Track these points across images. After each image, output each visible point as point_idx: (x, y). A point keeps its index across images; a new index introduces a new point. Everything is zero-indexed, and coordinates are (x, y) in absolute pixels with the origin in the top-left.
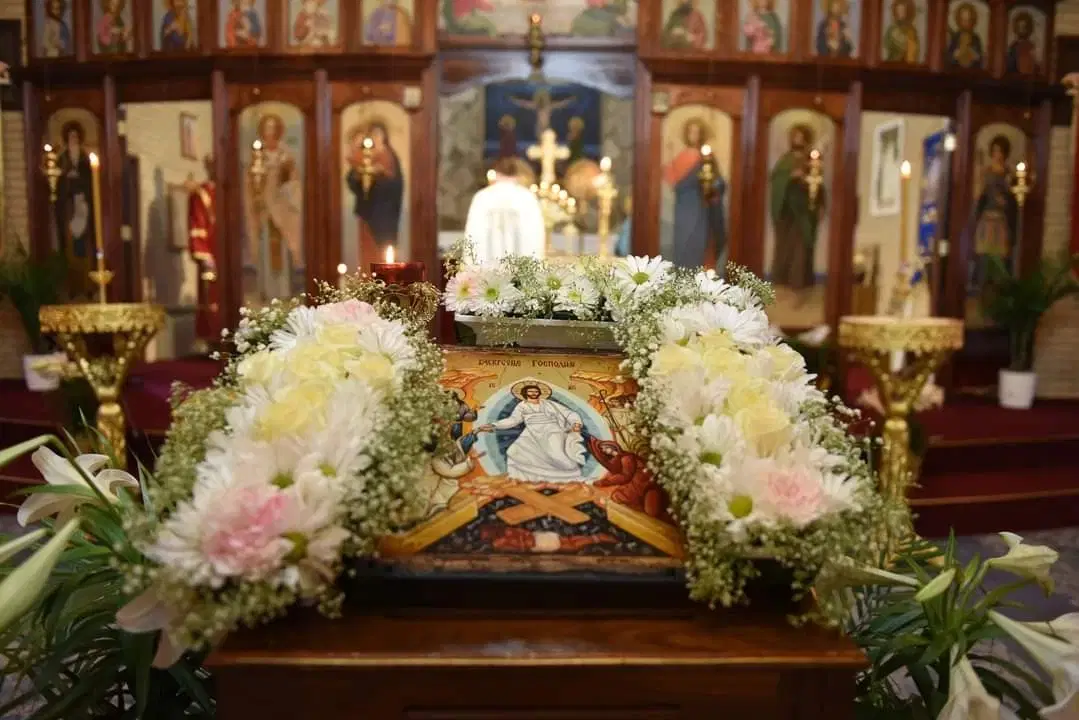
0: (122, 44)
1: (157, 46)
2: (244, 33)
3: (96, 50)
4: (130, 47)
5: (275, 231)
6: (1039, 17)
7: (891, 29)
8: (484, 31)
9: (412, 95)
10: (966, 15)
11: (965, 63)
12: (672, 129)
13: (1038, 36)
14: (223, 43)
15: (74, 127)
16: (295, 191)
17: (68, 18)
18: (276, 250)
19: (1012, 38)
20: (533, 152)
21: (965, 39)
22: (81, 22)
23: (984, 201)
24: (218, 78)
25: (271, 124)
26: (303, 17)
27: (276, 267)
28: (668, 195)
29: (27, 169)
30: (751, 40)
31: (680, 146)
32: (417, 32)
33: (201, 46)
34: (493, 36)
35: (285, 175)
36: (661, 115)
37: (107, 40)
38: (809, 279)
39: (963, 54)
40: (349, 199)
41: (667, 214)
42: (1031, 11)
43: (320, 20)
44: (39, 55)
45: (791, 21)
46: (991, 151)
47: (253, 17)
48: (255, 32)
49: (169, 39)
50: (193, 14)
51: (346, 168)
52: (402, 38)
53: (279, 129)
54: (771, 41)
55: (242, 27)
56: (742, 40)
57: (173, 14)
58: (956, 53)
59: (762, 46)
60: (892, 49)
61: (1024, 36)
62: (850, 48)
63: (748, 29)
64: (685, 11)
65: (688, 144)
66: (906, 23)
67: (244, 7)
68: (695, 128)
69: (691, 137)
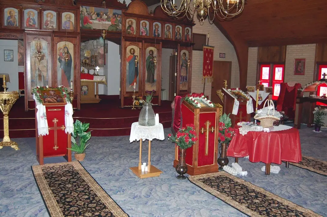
1: (6, 24)
7: (166, 31)
8: (90, 28)
10: (178, 29)
11: (178, 38)
14: (25, 26)
16: (45, 62)
19: (186, 33)
21: (178, 34)
23: (182, 65)
25: (39, 46)
26: (47, 21)
28: (127, 64)
30: (142, 33)
34: (92, 29)
36: (126, 48)
38: (153, 81)
42: (189, 28)
43: (51, 22)
46: (182, 55)
47: (34, 20)
49: (9, 23)
51: (58, 57)
52: (72, 28)
53: (41, 47)
54: (146, 33)
55: (31, 22)
56: (141, 33)
57: (11, 16)
58: (177, 36)
59: (144, 34)
60: (166, 35)
61: (188, 33)
62: (159, 35)
63: (142, 31)
64: (130, 26)
65: (131, 54)
66: (169, 30)
67: (31, 17)
68: (132, 50)
69: (132, 52)
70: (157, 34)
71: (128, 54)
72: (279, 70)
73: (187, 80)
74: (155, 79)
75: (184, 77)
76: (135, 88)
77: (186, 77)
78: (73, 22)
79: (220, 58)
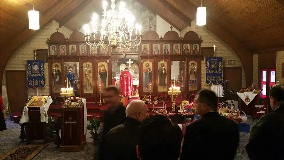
0: (65, 54)
1: (70, 54)
2: (83, 53)
3: (60, 54)
4: (66, 54)
5: (88, 80)
6: (198, 45)
7: (175, 49)
8: (117, 52)
9: (108, 61)
10: (186, 46)
11: (186, 53)
12: (144, 65)
13: (198, 48)
14: (80, 54)
15: (57, 65)
16: (91, 75)
17: (56, 49)
18: (88, 83)
19: (194, 49)
20: (127, 62)
21: (186, 49)
22: (58, 50)
23: (191, 72)
24: (80, 59)
25: (88, 65)
26: (92, 50)
27: (89, 85)
28: (144, 74)
29: (49, 71)
30: (155, 52)
31: (145, 67)
32: (108, 53)
33: (77, 54)
34: (119, 53)
35: (90, 73)
36: (143, 63)
37: (62, 53)
38: (165, 84)
39: (186, 52)
40: (99, 76)
41: (144, 76)
42: (196, 44)
43: (94, 51)
44: (51, 54)
45: (160, 49)
46: (191, 65)
47: (84, 50)
48: (85, 52)
49: (72, 53)
50: (76, 50)
51: (99, 71)
52: (106, 53)
53: (89, 66)
54: (157, 52)
55: (83, 52)
56: (153, 52)
57: (72, 49)
58: (185, 52)
59: (156, 53)
60: (175, 52)
61: (196, 48)
62: (169, 52)
63: (154, 51)
64: (145, 49)
65: (146, 66)
66: (177, 48)
67: (83, 49)
68: (147, 64)
69: (147, 66)
70: (166, 52)
71: (144, 67)
72: (273, 74)
73: (196, 83)
74: (166, 83)
75: (193, 81)
76: (150, 90)
77: (196, 81)
78: (107, 50)
79: (229, 65)
